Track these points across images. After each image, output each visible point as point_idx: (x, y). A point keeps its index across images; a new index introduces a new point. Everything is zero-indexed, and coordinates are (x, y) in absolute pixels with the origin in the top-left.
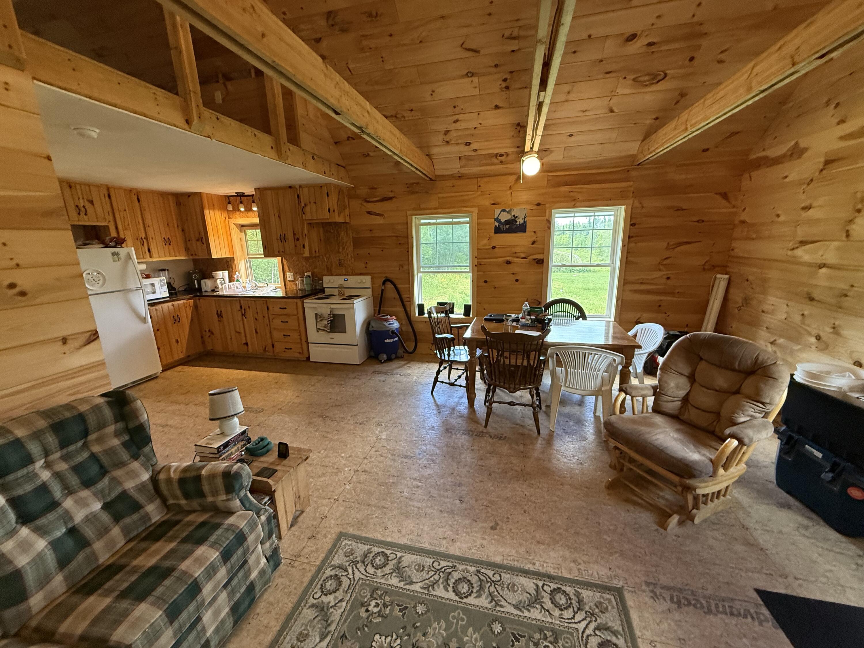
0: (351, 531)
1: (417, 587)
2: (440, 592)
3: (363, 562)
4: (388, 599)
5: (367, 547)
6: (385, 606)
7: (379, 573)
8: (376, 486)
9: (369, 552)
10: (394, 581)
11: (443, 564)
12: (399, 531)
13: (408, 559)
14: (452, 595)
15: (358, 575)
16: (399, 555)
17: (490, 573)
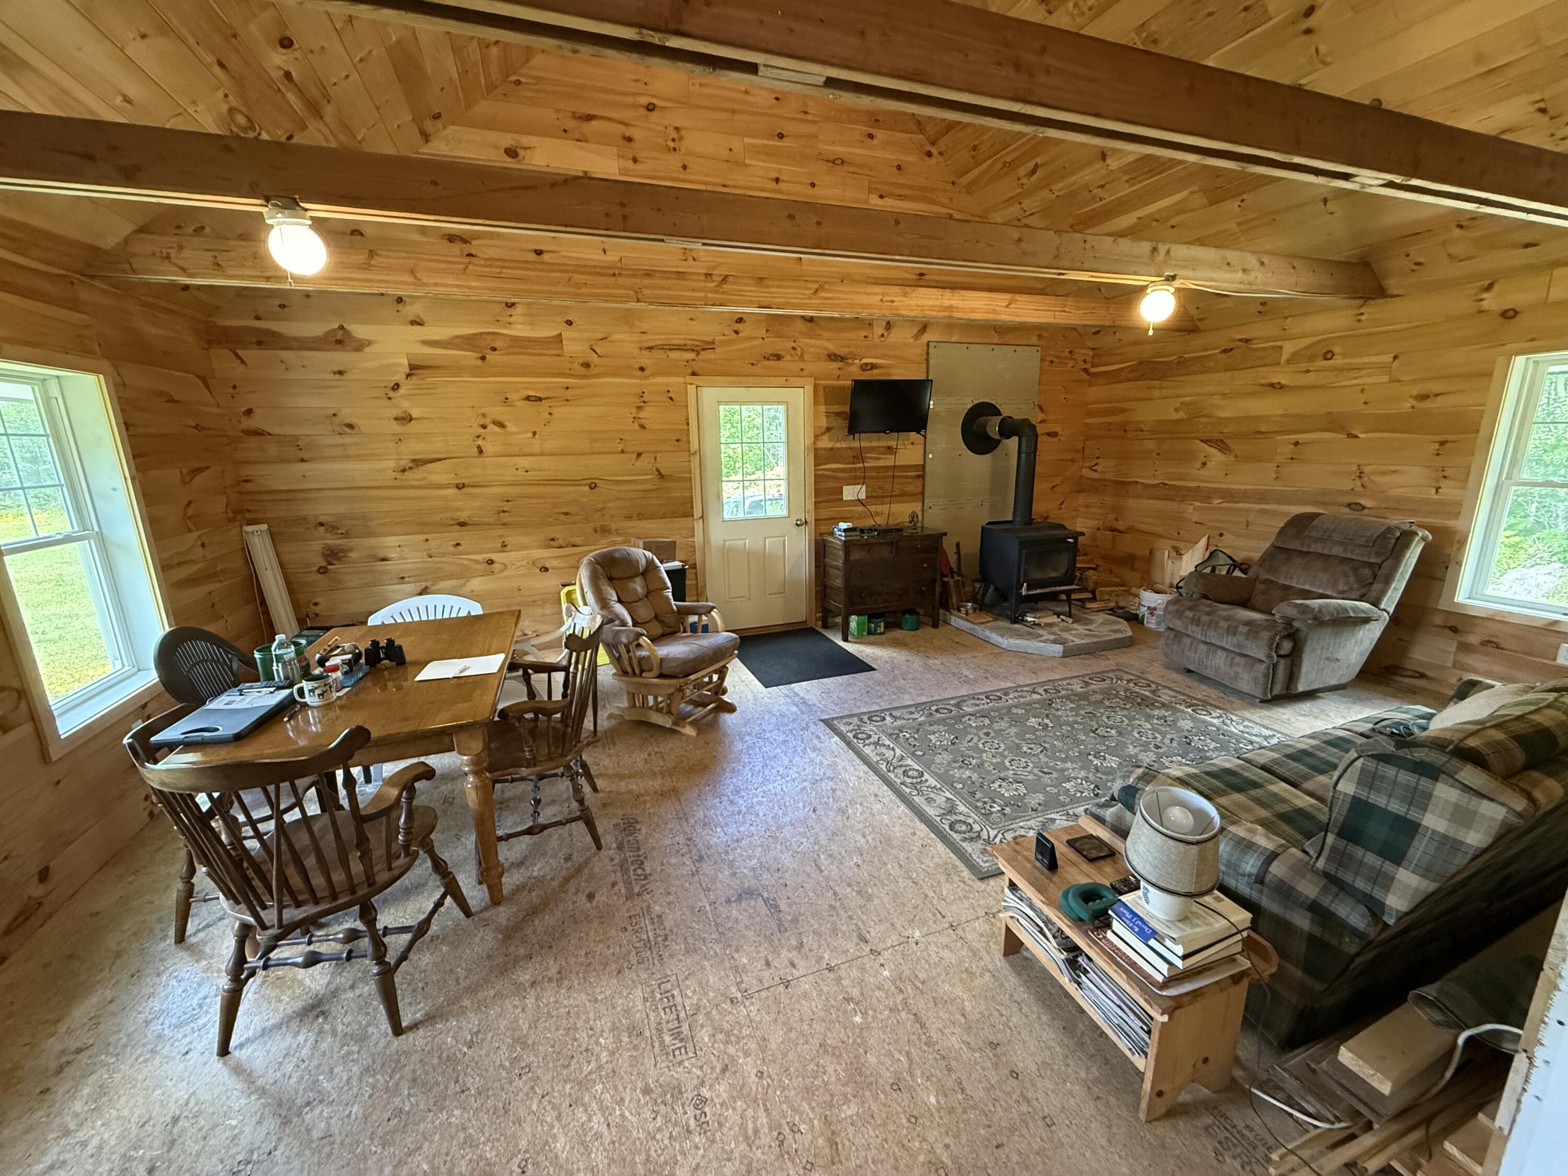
0: (966, 873)
1: (948, 795)
2: (932, 782)
3: (979, 836)
4: (979, 804)
5: (964, 844)
6: (985, 803)
7: (970, 821)
8: (876, 901)
9: (964, 840)
10: (962, 808)
11: (908, 790)
12: (914, 834)
13: (931, 811)
14: (926, 776)
15: (993, 833)
16: (938, 819)
17: (883, 766)
